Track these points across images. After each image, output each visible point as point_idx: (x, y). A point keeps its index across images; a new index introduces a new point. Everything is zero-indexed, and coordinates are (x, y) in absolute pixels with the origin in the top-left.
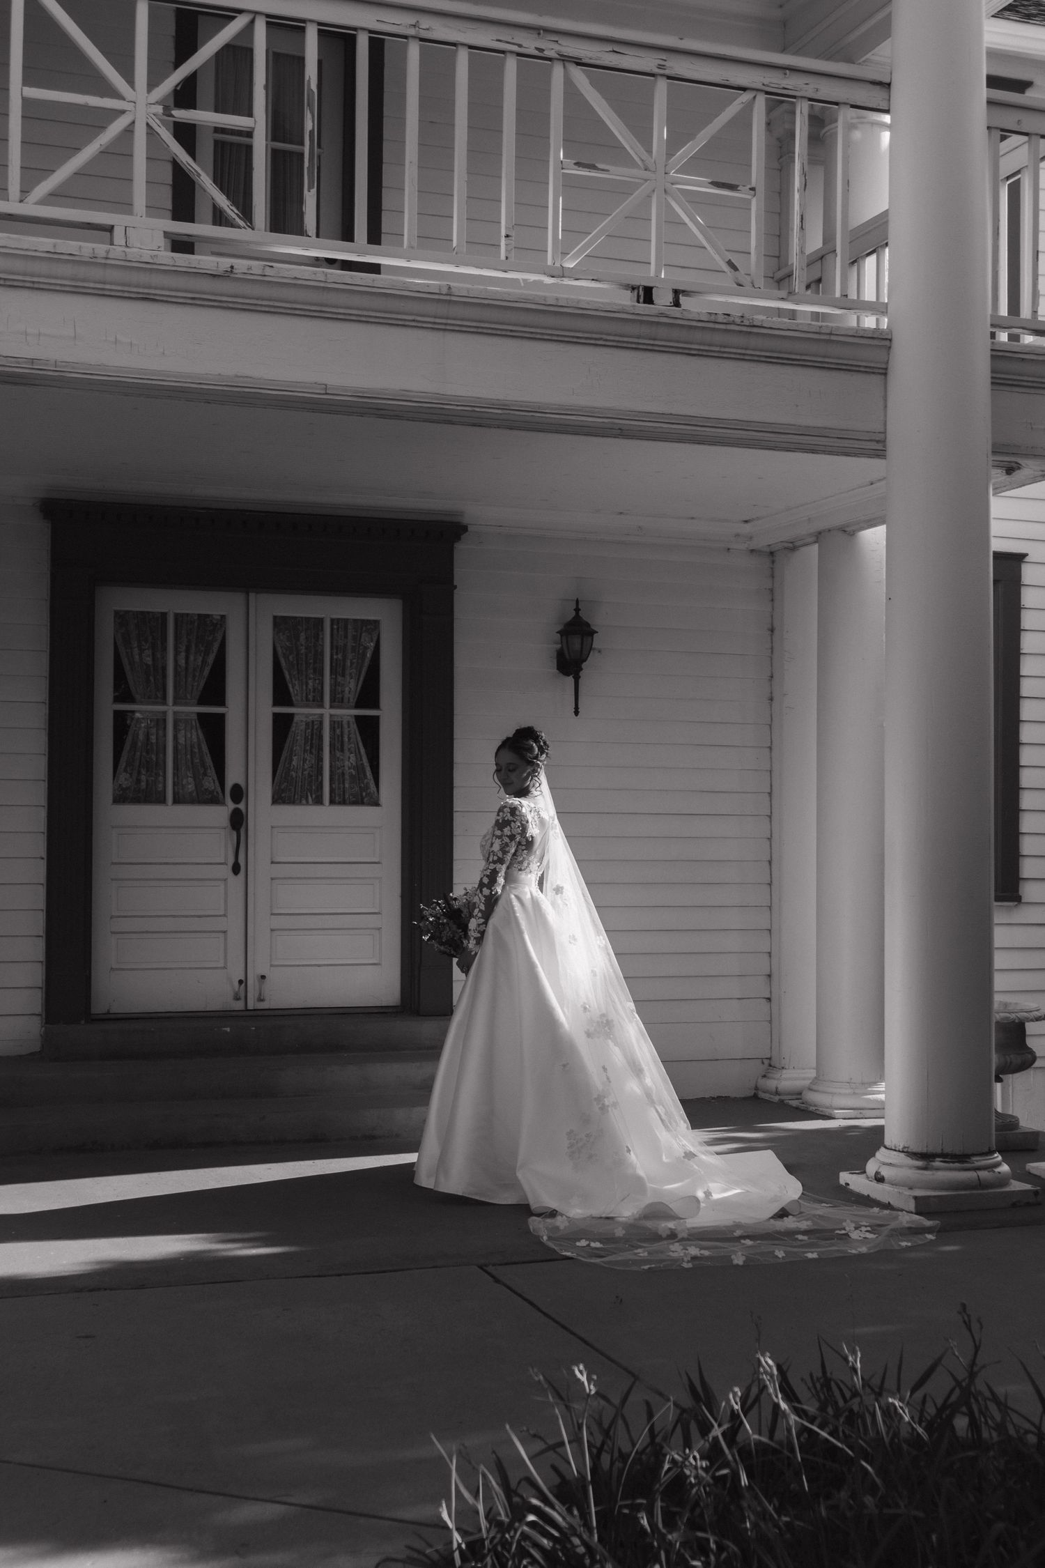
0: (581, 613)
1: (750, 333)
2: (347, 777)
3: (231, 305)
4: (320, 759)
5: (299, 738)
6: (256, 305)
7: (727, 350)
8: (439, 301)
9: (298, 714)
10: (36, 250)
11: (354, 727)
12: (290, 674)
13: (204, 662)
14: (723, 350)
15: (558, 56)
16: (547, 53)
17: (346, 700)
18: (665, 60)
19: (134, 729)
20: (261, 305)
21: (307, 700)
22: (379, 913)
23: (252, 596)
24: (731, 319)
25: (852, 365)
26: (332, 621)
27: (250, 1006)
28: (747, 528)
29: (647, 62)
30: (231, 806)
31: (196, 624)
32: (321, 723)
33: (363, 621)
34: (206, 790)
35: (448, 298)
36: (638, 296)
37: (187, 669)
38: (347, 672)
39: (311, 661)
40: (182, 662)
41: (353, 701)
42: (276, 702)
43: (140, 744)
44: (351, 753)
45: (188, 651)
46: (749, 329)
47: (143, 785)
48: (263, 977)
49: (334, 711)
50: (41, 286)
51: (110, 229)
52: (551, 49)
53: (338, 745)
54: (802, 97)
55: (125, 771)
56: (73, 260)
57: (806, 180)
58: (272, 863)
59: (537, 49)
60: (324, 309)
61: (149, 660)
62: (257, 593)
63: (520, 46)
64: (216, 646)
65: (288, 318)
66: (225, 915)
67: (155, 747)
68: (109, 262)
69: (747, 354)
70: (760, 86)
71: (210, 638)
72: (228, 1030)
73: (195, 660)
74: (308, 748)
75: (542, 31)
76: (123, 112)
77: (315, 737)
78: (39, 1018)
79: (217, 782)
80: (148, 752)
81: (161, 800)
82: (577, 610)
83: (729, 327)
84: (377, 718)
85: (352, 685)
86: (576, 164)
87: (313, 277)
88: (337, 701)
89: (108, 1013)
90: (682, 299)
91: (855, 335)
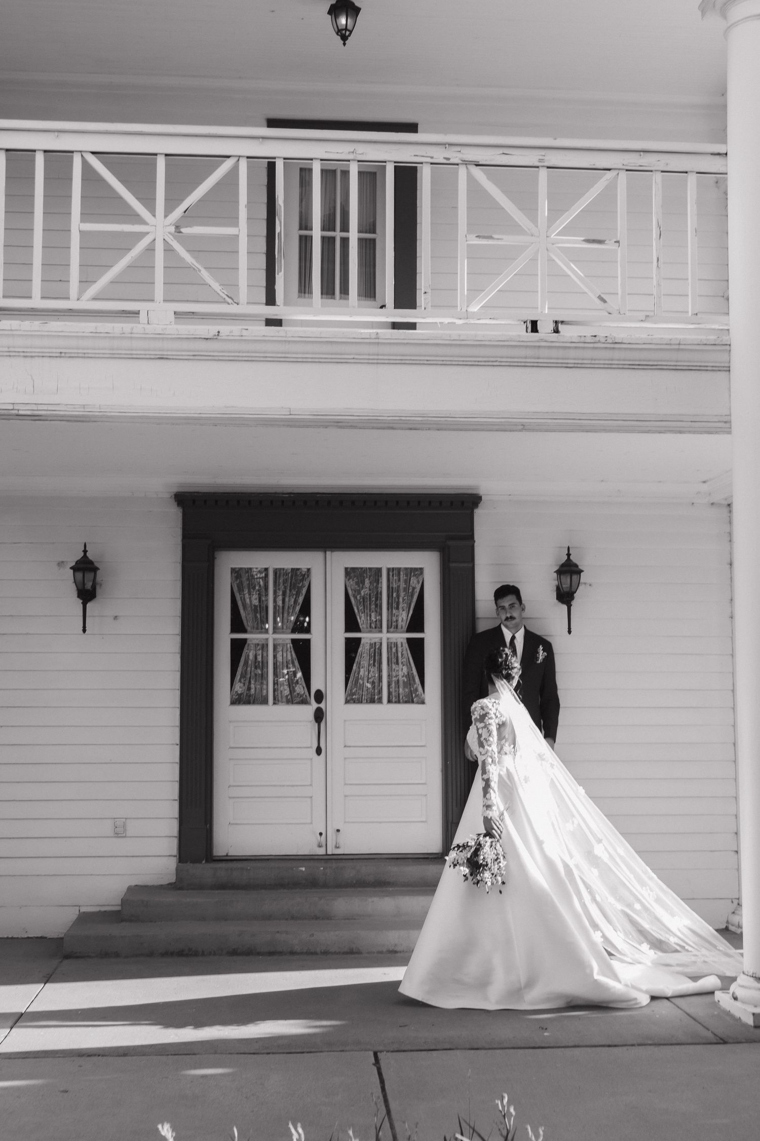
0: (571, 557)
1: (614, 348)
2: (401, 683)
3: (221, 358)
4: (380, 670)
5: (365, 655)
6: (238, 356)
7: (597, 362)
8: (370, 343)
9: (364, 638)
10: (83, 332)
11: (406, 645)
12: (358, 609)
13: (296, 602)
14: (593, 362)
15: (462, 162)
16: (452, 161)
17: (399, 626)
18: (544, 156)
19: (246, 651)
20: (242, 357)
21: (371, 627)
22: (425, 784)
23: (328, 553)
24: (597, 339)
25: (700, 366)
26: (389, 570)
27: (329, 852)
28: (705, 487)
29: (530, 158)
30: (315, 705)
31: (290, 575)
32: (381, 644)
33: (411, 569)
34: (298, 694)
35: (377, 341)
36: (527, 328)
37: (283, 607)
38: (401, 606)
39: (374, 599)
40: (280, 603)
41: (405, 628)
42: (348, 629)
43: (250, 662)
44: (403, 665)
45: (284, 594)
46: (612, 346)
47: (253, 691)
48: (338, 831)
49: (390, 635)
50: (90, 355)
51: (138, 313)
52: (455, 156)
53: (394, 659)
54: (656, 171)
55: (240, 681)
56: (109, 336)
57: (660, 232)
58: (345, 746)
59: (445, 158)
60: (287, 355)
61: (256, 602)
62: (332, 551)
63: (432, 158)
64: (304, 591)
65: (262, 364)
66: (311, 785)
67: (261, 664)
68: (133, 335)
69: (614, 364)
70: (621, 166)
71: (300, 585)
72: (303, 869)
73: (289, 601)
74: (372, 662)
75: (447, 146)
76: (148, 233)
77: (377, 654)
78: (175, 858)
79: (305, 688)
80: (256, 668)
81: (264, 701)
82: (569, 555)
83: (596, 345)
84: (422, 640)
85: (404, 615)
86: (477, 237)
87: (277, 334)
88: (393, 626)
89: (227, 856)
90: (561, 327)
91: (699, 343)
